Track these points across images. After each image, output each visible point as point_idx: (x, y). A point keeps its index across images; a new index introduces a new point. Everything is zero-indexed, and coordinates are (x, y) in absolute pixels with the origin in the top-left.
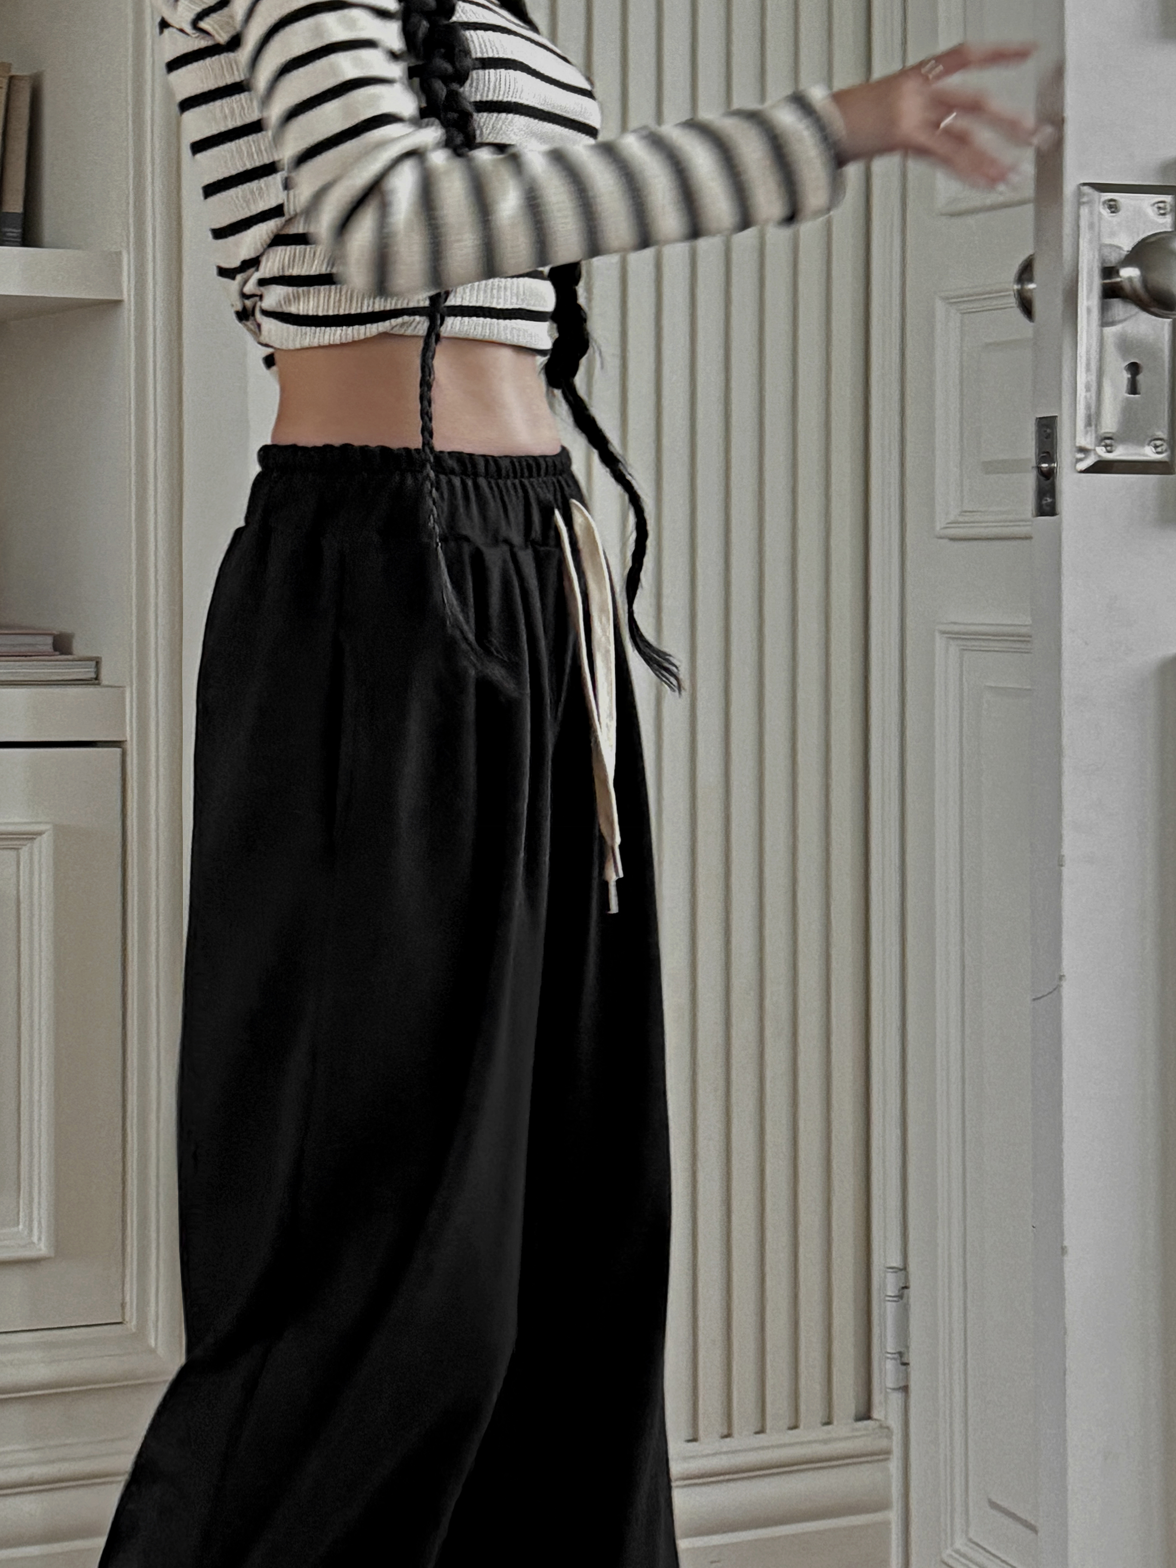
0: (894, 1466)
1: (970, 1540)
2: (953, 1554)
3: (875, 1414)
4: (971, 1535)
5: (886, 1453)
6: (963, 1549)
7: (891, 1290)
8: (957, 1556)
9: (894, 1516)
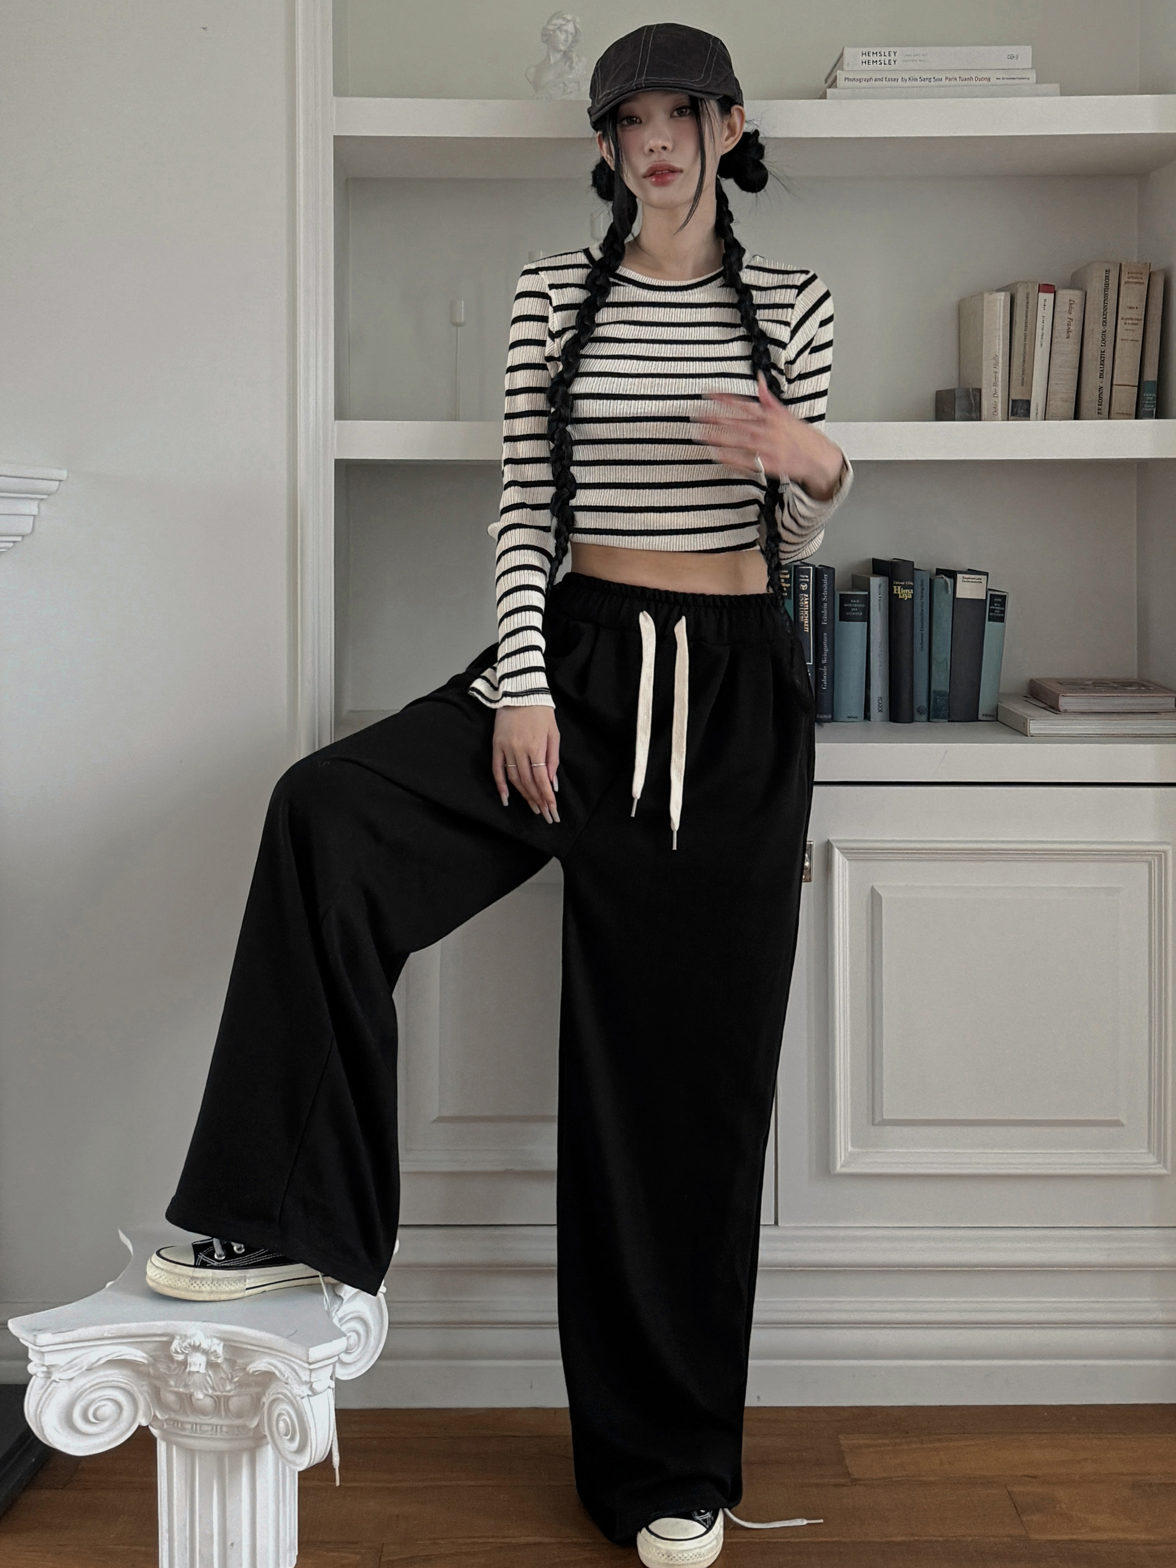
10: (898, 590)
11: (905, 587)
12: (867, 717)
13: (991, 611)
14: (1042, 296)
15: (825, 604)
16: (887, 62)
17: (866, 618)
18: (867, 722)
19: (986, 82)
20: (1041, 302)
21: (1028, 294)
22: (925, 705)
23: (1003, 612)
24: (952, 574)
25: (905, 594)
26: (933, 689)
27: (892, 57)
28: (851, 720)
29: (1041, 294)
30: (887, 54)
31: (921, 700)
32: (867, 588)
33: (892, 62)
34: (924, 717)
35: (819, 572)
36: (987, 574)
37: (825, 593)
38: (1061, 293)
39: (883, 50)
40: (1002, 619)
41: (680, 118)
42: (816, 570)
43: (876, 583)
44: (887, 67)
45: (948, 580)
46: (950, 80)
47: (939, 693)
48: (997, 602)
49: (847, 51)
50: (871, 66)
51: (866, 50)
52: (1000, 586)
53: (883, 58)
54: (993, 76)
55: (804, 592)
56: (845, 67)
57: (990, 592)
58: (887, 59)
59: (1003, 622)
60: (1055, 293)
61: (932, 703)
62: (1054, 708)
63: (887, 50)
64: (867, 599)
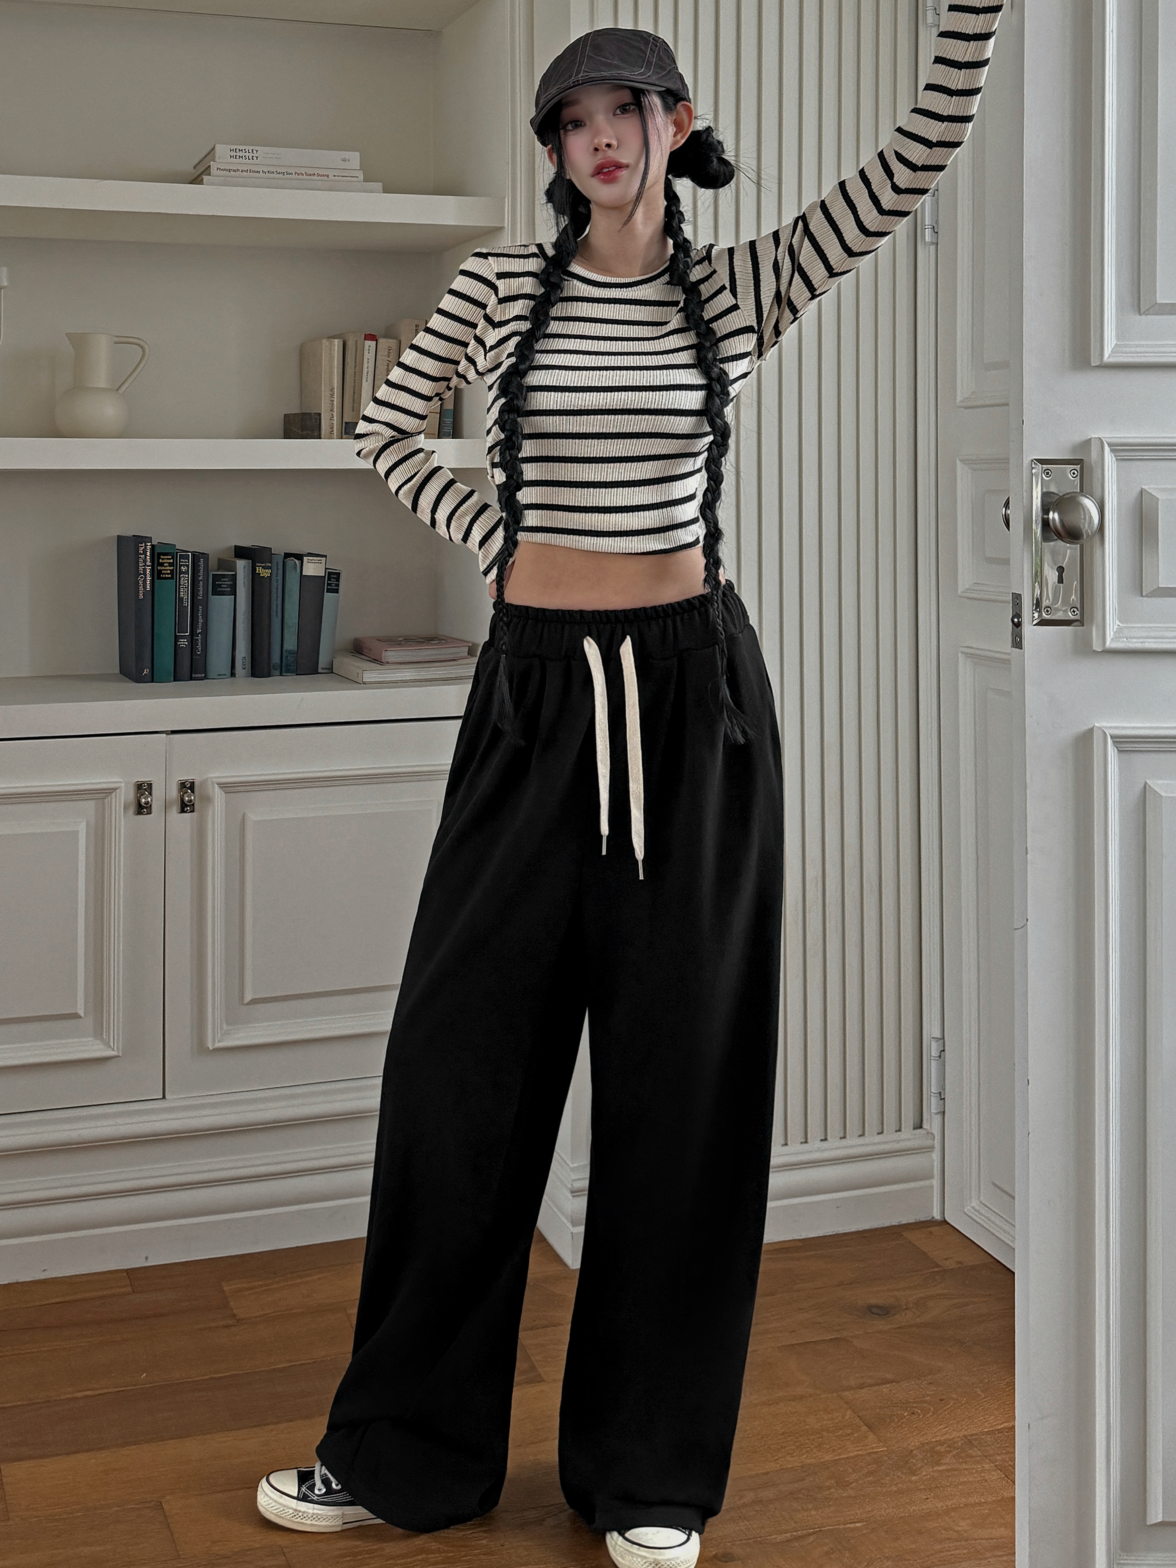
0: (936, 1156)
1: (981, 1202)
2: (971, 1209)
3: (925, 1126)
4: (982, 1199)
5: (932, 1148)
6: (977, 1208)
7: (934, 1053)
8: (973, 1211)
9: (936, 1182)
10: (259, 570)
11: (263, 567)
12: (233, 674)
13: (328, 585)
14: (368, 343)
15: (201, 583)
16: (250, 158)
17: (234, 593)
18: (233, 678)
19: (326, 178)
20: (366, 347)
21: (357, 341)
22: (278, 662)
23: (338, 585)
24: (300, 557)
25: (265, 573)
26: (285, 649)
27: (255, 155)
28: (220, 677)
29: (366, 341)
30: (250, 151)
31: (276, 658)
32: (233, 568)
33: (255, 158)
34: (278, 672)
35: (196, 556)
36: (325, 556)
37: (201, 574)
38: (382, 341)
39: (247, 148)
40: (337, 591)
41: (622, 116)
42: (193, 555)
43: (242, 565)
44: (251, 161)
45: (297, 561)
46: (298, 174)
47: (290, 652)
48: (333, 578)
49: (218, 147)
50: (238, 160)
51: (234, 147)
52: (335, 567)
53: (247, 154)
54: (331, 173)
55: (183, 573)
56: (217, 159)
57: (328, 571)
58: (251, 155)
59: (338, 593)
60: (377, 341)
61: (284, 659)
62: (378, 661)
63: (251, 148)
64: (234, 577)
